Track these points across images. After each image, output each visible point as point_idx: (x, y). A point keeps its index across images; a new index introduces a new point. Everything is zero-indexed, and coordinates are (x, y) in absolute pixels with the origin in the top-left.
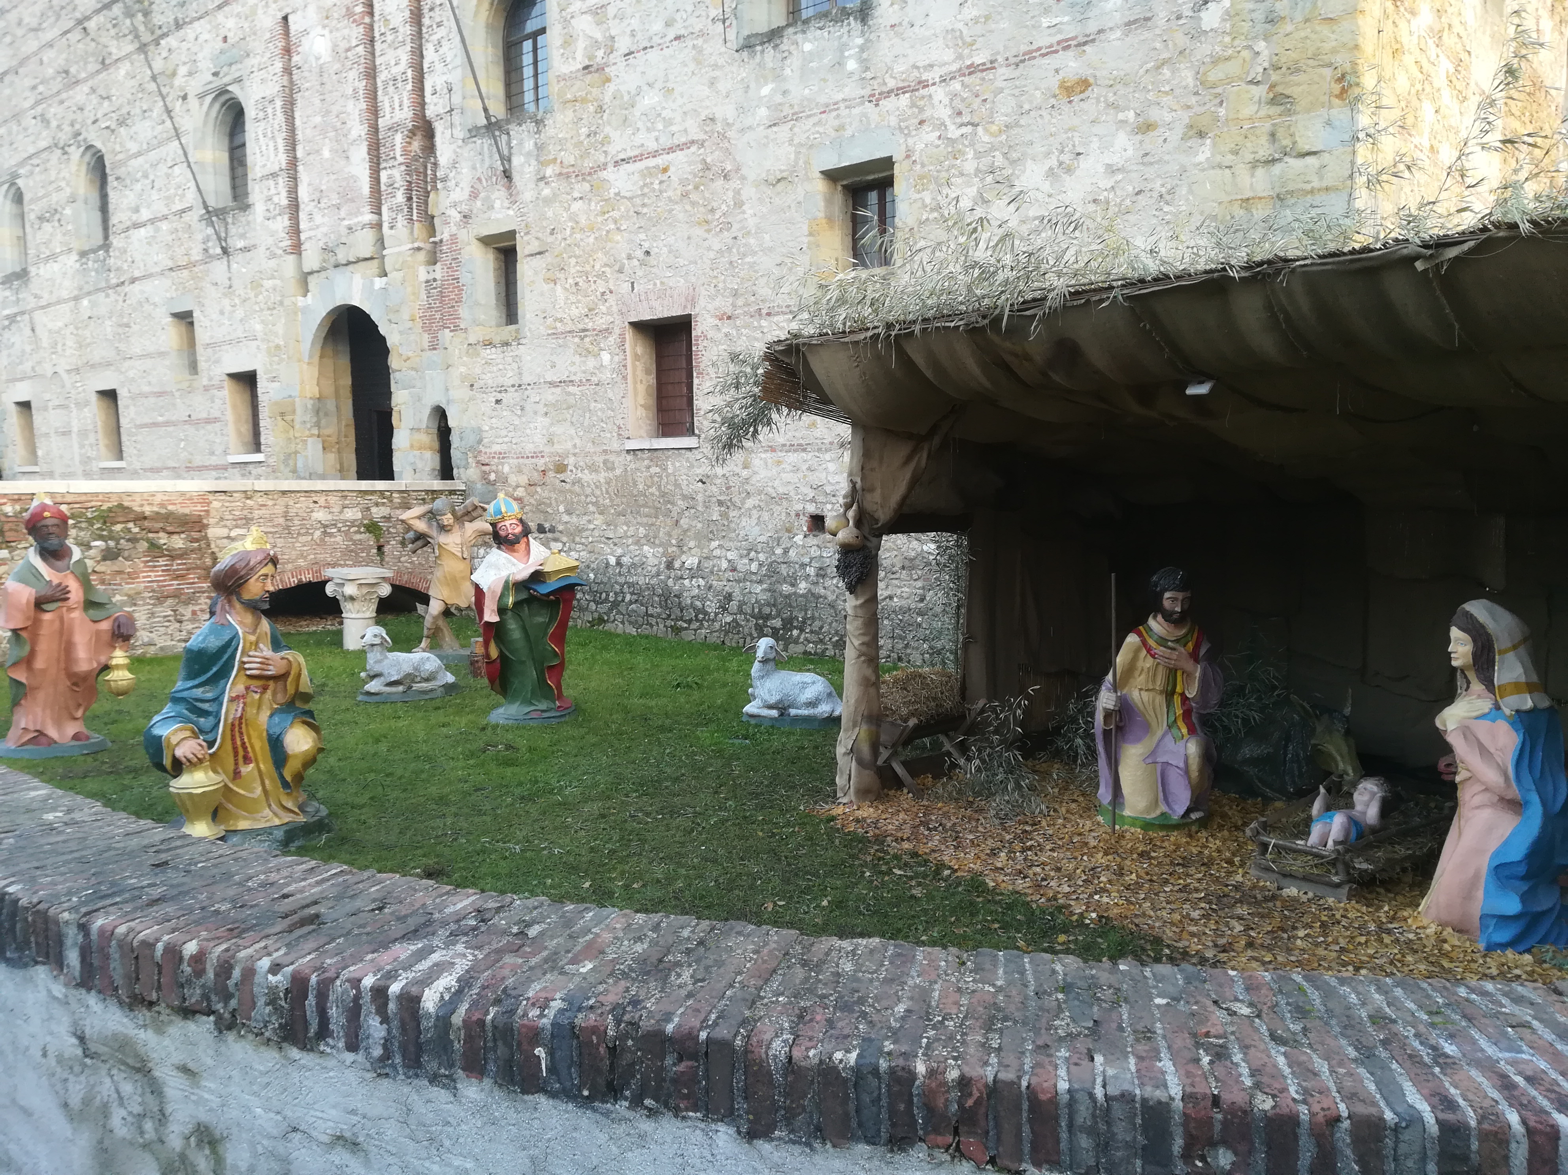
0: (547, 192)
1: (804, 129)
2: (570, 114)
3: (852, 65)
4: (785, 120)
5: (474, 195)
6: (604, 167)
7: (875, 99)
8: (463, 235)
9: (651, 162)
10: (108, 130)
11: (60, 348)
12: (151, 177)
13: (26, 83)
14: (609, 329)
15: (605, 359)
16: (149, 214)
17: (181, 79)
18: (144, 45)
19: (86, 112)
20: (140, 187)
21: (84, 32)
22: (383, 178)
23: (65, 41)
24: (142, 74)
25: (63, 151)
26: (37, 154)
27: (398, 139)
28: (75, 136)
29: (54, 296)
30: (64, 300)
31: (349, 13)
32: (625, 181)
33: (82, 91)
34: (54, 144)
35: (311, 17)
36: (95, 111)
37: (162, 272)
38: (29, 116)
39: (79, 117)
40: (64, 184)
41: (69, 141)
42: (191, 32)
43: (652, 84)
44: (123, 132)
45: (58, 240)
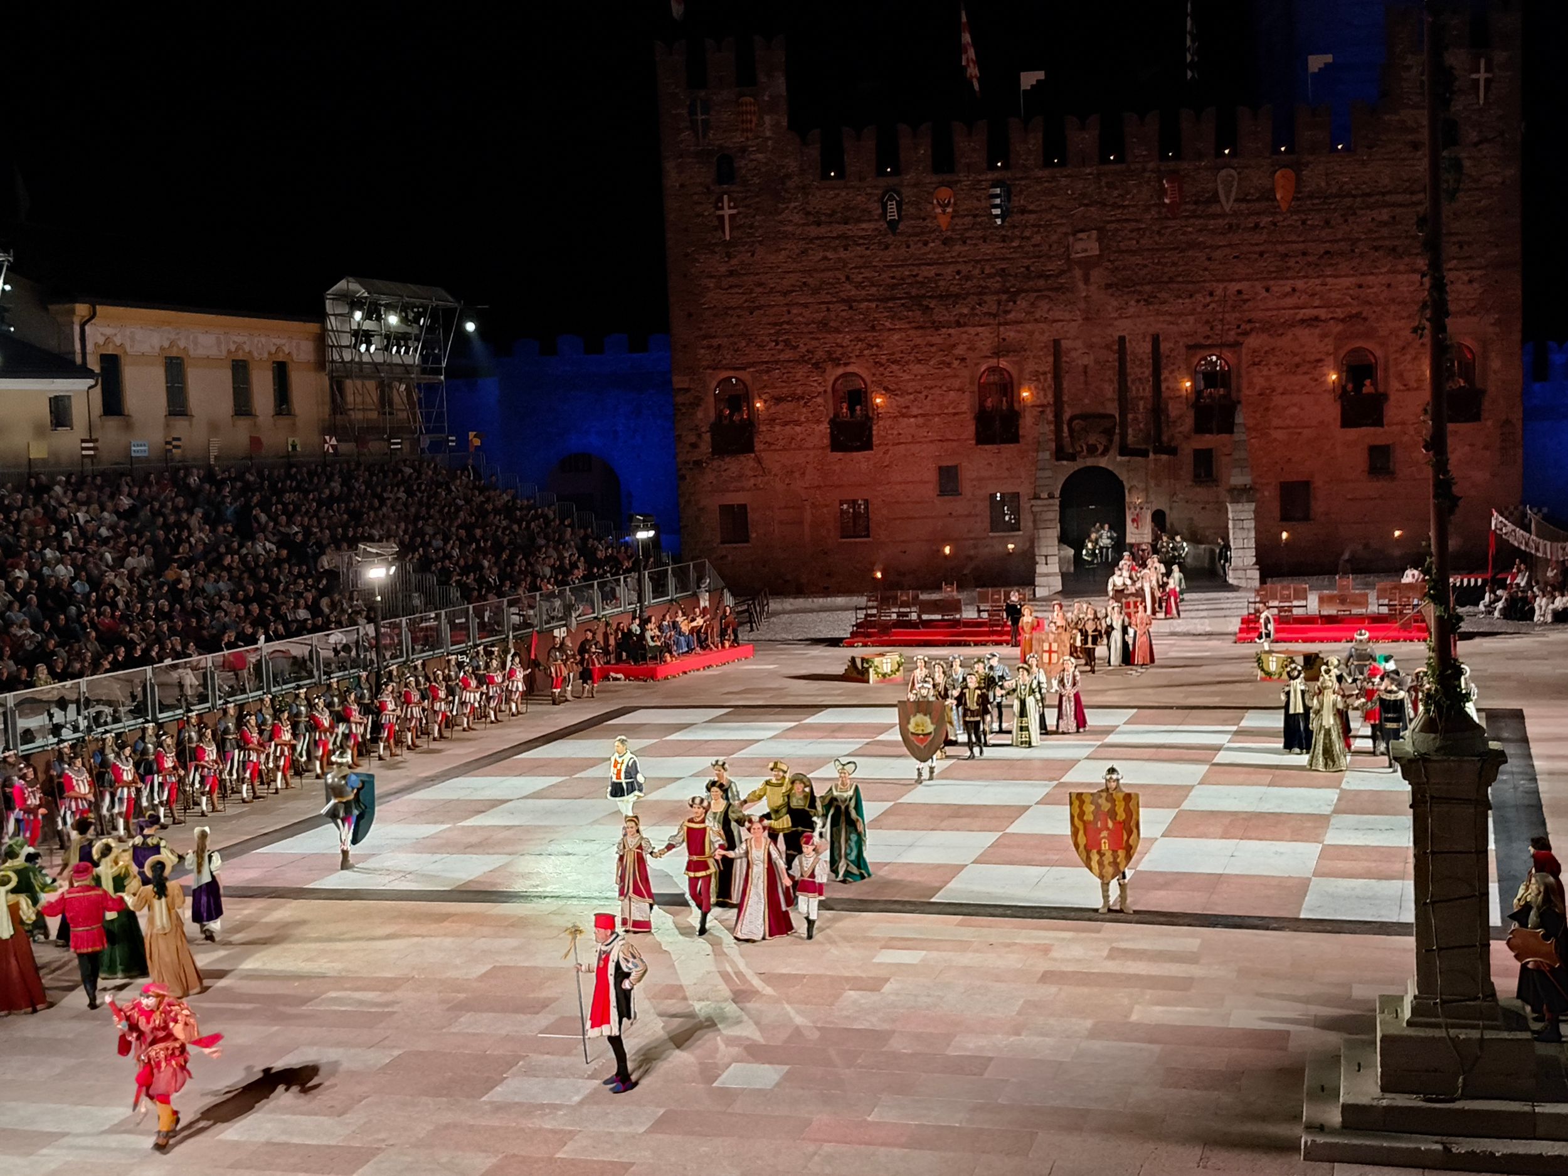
2: (1251, 409)
6: (1269, 428)
9: (1292, 430)
10: (876, 363)
11: (797, 475)
12: (925, 393)
13: (765, 320)
14: (1268, 484)
15: (1266, 494)
16: (920, 412)
17: (960, 350)
18: (922, 328)
19: (849, 349)
20: (912, 397)
21: (851, 308)
22: (1130, 416)
23: (823, 306)
24: (919, 341)
25: (816, 365)
26: (777, 362)
27: (1141, 403)
28: (832, 360)
29: (793, 445)
30: (808, 449)
31: (1108, 347)
32: (1279, 435)
33: (844, 337)
34: (802, 360)
35: (1079, 344)
36: (861, 351)
37: (932, 442)
38: (767, 339)
39: (839, 351)
40: (815, 384)
41: (825, 361)
42: (972, 331)
43: (1295, 405)
44: (895, 367)
45: (803, 414)
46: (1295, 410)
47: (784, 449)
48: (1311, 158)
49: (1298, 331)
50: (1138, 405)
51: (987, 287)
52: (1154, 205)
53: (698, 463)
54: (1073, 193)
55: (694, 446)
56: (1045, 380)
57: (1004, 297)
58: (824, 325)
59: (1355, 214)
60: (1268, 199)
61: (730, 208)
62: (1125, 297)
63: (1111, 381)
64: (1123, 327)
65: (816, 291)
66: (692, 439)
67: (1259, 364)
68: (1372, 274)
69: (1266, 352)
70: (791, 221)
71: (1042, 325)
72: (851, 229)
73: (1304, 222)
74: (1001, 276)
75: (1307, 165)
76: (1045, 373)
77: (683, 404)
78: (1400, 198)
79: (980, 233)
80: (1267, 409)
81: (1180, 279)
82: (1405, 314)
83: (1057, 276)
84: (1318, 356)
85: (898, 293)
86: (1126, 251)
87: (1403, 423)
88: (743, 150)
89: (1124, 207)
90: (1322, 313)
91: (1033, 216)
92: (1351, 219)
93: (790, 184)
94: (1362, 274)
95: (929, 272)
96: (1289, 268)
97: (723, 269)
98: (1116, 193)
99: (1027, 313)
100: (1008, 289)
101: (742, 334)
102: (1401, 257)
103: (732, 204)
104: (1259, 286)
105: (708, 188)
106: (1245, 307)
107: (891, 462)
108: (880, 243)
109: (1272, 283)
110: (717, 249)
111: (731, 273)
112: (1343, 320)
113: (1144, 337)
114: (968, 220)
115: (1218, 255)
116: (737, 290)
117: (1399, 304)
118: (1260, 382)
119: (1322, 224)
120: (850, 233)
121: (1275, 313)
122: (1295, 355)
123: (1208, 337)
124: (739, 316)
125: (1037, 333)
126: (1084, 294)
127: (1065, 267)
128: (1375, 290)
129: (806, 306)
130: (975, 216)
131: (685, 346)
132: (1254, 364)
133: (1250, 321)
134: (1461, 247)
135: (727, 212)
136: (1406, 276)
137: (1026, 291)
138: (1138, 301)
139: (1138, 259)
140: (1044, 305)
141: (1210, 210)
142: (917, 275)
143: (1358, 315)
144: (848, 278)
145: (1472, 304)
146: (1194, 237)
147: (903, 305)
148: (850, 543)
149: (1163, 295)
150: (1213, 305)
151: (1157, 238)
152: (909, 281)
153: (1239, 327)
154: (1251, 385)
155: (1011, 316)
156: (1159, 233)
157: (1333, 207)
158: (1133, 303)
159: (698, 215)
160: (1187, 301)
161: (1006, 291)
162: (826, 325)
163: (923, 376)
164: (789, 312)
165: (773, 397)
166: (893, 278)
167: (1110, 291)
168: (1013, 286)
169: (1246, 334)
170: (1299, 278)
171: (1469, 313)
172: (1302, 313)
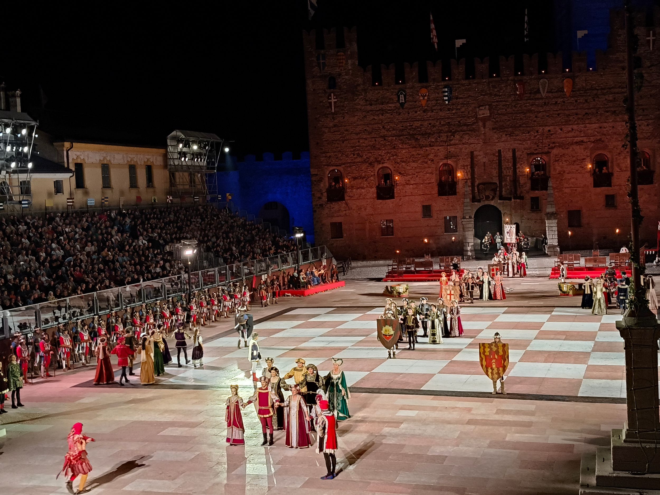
2: (555, 180)
5: (530, 189)
6: (563, 188)
8: (527, 195)
9: (573, 189)
10: (395, 162)
11: (363, 209)
12: (416, 175)
13: (349, 145)
14: (563, 211)
15: (562, 215)
16: (414, 182)
17: (431, 156)
18: (415, 147)
19: (384, 157)
20: (411, 176)
21: (385, 139)
22: (503, 183)
23: (373, 139)
24: (414, 153)
25: (370, 164)
26: (354, 163)
27: (508, 178)
28: (378, 161)
29: (361, 197)
30: (368, 199)
31: (494, 155)
32: (567, 190)
33: (382, 152)
34: (364, 162)
35: (481, 153)
36: (389, 157)
37: (419, 195)
38: (350, 153)
39: (380, 158)
40: (370, 172)
41: (374, 162)
42: (436, 148)
43: (573, 178)
44: (403, 164)
45: (365, 184)
46: (573, 180)
47: (357, 199)
48: (578, 74)
49: (574, 147)
50: (507, 179)
51: (442, 130)
52: (512, 95)
53: (322, 205)
54: (478, 90)
55: (320, 198)
56: (467, 169)
57: (450, 134)
58: (374, 147)
59: (598, 97)
60: (561, 91)
61: (334, 99)
62: (501, 133)
63: (495, 168)
64: (500, 146)
65: (370, 133)
66: (318, 195)
67: (558, 161)
68: (606, 122)
69: (561, 156)
70: (360, 104)
71: (466, 145)
72: (385, 107)
73: (576, 101)
74: (448, 125)
75: (577, 76)
76: (467, 166)
77: (315, 181)
78: (616, 90)
79: (439, 108)
80: (562, 180)
81: (524, 126)
82: (620, 139)
83: (471, 125)
84: (583, 157)
85: (405, 133)
86: (501, 114)
87: (620, 185)
88: (340, 75)
89: (500, 96)
90: (585, 139)
91: (461, 100)
92: (596, 99)
93: (359, 88)
94: (601, 123)
95: (417, 124)
96: (570, 120)
97: (331, 125)
98: (496, 90)
99: (459, 141)
100: (451, 130)
101: (340, 151)
102: (618, 115)
103: (335, 97)
104: (557, 128)
105: (325, 91)
106: (552, 137)
107: (402, 204)
108: (397, 112)
109: (563, 126)
110: (328, 116)
111: (335, 126)
112: (593, 142)
113: (509, 150)
114: (434, 102)
115: (540, 115)
116: (337, 133)
117: (618, 135)
118: (558, 168)
119: (584, 101)
120: (384, 108)
121: (565, 139)
122: (573, 157)
123: (536, 150)
124: (338, 144)
125: (463, 149)
126: (483, 132)
127: (475, 121)
128: (607, 129)
129: (366, 139)
130: (437, 100)
131: (316, 157)
132: (556, 161)
133: (554, 143)
134: (643, 111)
135: (333, 100)
136: (620, 123)
137: (459, 131)
138: (506, 135)
139: (506, 117)
140: (467, 137)
141: (536, 97)
142: (413, 125)
143: (600, 140)
144: (383, 127)
145: (649, 134)
146: (530, 107)
147: (407, 138)
148: (385, 238)
149: (517, 132)
150: (538, 136)
151: (514, 109)
152: (409, 128)
153: (549, 145)
154: (555, 169)
155: (452, 142)
156: (515, 106)
157: (588, 94)
158: (504, 136)
159: (321, 102)
160: (527, 134)
161: (451, 132)
162: (375, 147)
163: (415, 167)
164: (359, 142)
165: (352, 177)
166: (402, 126)
167: (494, 131)
168: (453, 129)
169: (552, 148)
170: (574, 124)
171: (647, 138)
172: (576, 139)
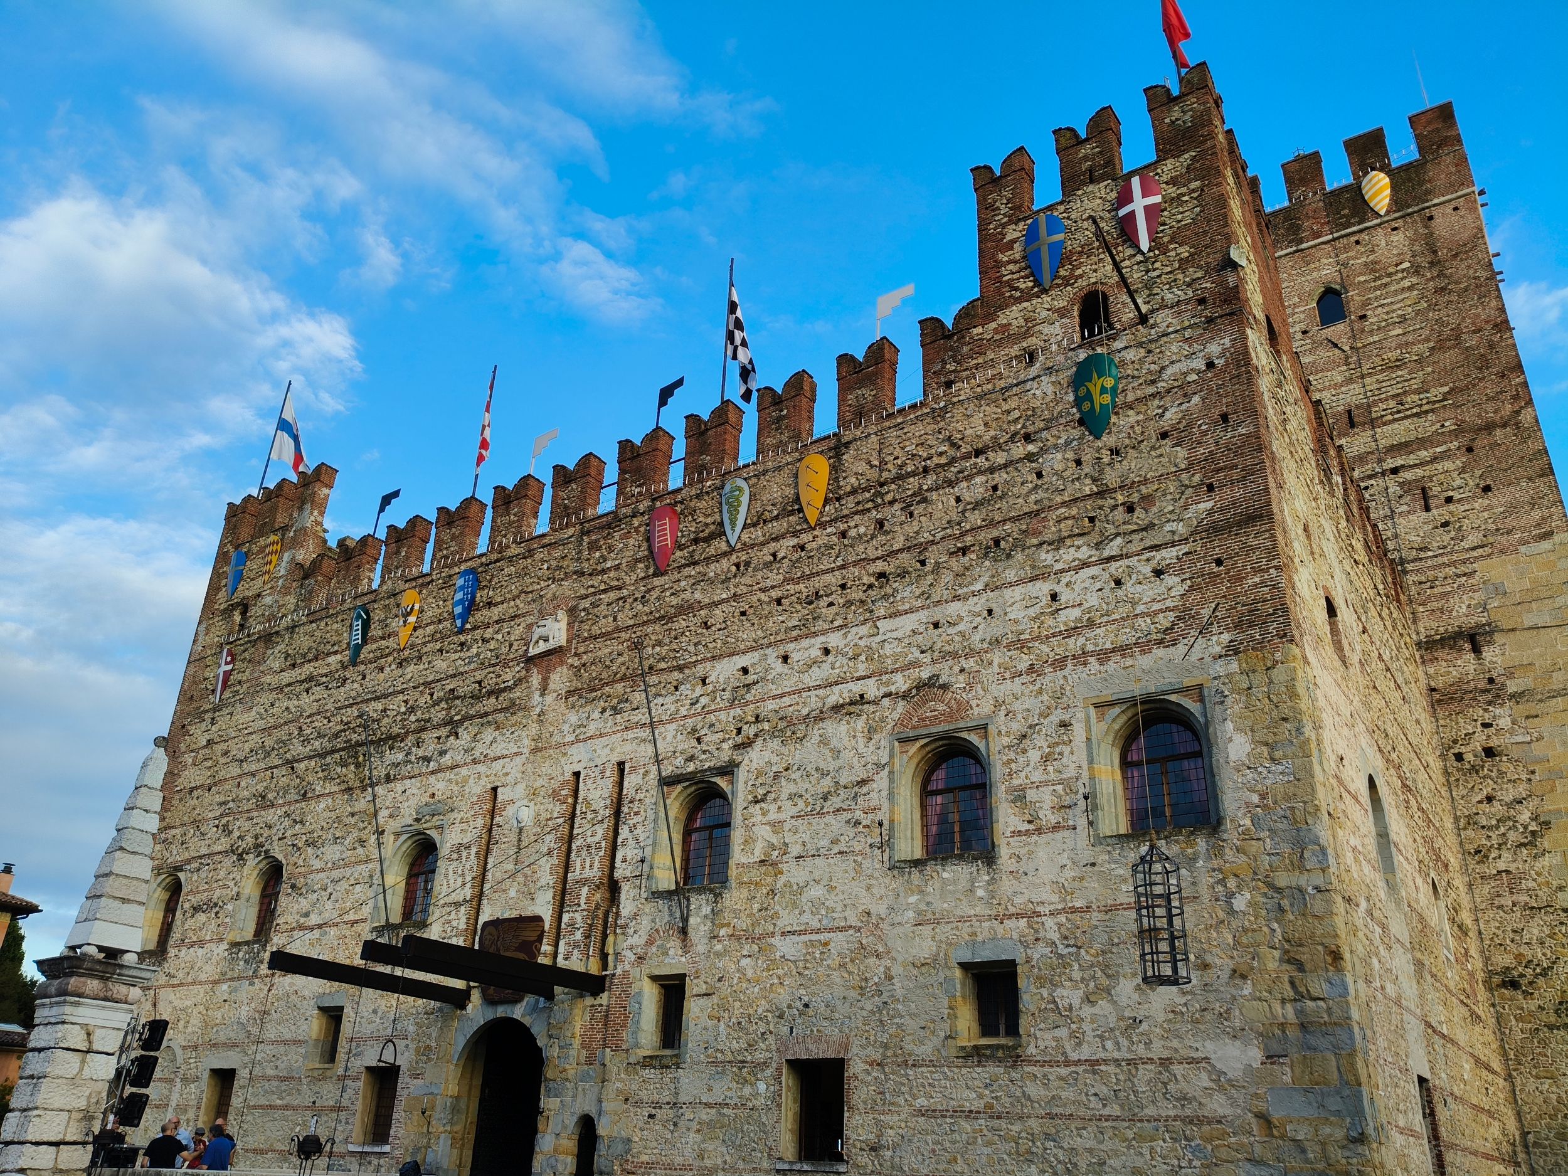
0: (719, 947)
1: (945, 931)
2: (745, 893)
3: (980, 893)
4: (928, 922)
5: (650, 942)
6: (773, 934)
7: (1001, 919)
8: (635, 972)
9: (814, 937)
10: (295, 846)
11: (181, 1024)
12: (330, 890)
13: (217, 799)
14: (763, 1065)
16: (321, 920)
17: (381, 819)
18: (350, 790)
19: (276, 830)
20: (315, 897)
21: (291, 771)
22: (566, 918)
23: (269, 773)
24: (342, 810)
25: (240, 856)
26: (210, 855)
27: (585, 890)
28: (257, 847)
29: (187, 978)
30: (201, 983)
31: (555, 794)
33: (275, 814)
34: (231, 850)
36: (283, 830)
38: (211, 824)
39: (268, 833)
40: (231, 884)
41: (251, 851)
45: (211, 929)
47: (178, 986)
49: (830, 727)
50: (579, 896)
51: (430, 720)
52: (640, 560)
54: (548, 568)
56: (467, 857)
58: (262, 798)
60: (791, 513)
61: (227, 664)
62: (588, 708)
63: (552, 852)
64: (578, 758)
65: (268, 754)
67: (763, 798)
68: (956, 598)
70: (271, 669)
71: (480, 768)
72: (318, 667)
74: (448, 701)
76: (471, 847)
79: (438, 646)
80: (772, 892)
81: (663, 665)
83: (510, 689)
84: (862, 774)
85: (339, 742)
86: (599, 636)
87: (1032, 915)
88: (259, 596)
89: (604, 571)
91: (499, 609)
94: (939, 602)
95: (376, 708)
96: (817, 617)
97: (203, 741)
98: (597, 555)
99: (467, 751)
100: (453, 718)
101: (194, 821)
103: (229, 659)
104: (773, 656)
105: (221, 646)
106: (749, 697)
107: (271, 1006)
108: (339, 679)
109: (791, 646)
110: (206, 716)
111: (209, 743)
112: (904, 696)
113: (603, 772)
114: (429, 630)
115: (717, 614)
116: (206, 764)
118: (763, 836)
119: (872, 529)
120: (316, 672)
121: (795, 698)
123: (691, 758)
124: (198, 798)
125: (471, 781)
126: (537, 711)
127: (523, 674)
128: (961, 627)
130: (440, 621)
132: (756, 800)
133: (755, 721)
135: (224, 669)
137: (472, 718)
138: (604, 711)
140: (488, 734)
141: (712, 551)
143: (931, 683)
144: (299, 731)
146: (687, 595)
147: (340, 758)
149: (638, 696)
150: (704, 701)
151: (639, 608)
152: (354, 724)
153: (736, 734)
154: (746, 842)
155: (447, 760)
158: (596, 715)
159: (205, 679)
163: (334, 863)
164: (239, 786)
165: (192, 907)
167: (571, 701)
168: (459, 713)
169: (747, 744)
170: (834, 630)
172: (835, 696)
